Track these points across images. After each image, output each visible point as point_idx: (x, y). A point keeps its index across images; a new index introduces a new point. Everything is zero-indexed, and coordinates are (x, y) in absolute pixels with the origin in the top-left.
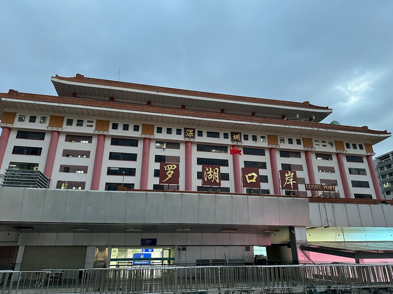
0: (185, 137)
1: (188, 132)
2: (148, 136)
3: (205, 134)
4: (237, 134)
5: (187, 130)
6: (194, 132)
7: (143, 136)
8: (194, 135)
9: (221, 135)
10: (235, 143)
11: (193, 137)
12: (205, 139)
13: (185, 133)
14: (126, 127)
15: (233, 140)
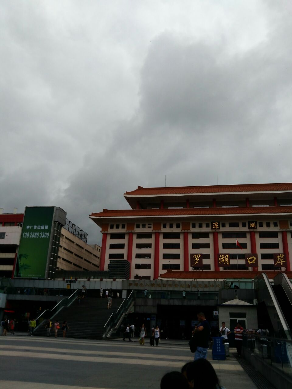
0: (212, 229)
1: (214, 224)
2: (186, 231)
3: (227, 225)
4: (252, 222)
5: (213, 223)
6: (219, 224)
7: (183, 231)
8: (219, 226)
9: (241, 225)
10: (251, 230)
11: (219, 229)
12: (228, 229)
13: (212, 226)
14: (171, 226)
15: (250, 228)
